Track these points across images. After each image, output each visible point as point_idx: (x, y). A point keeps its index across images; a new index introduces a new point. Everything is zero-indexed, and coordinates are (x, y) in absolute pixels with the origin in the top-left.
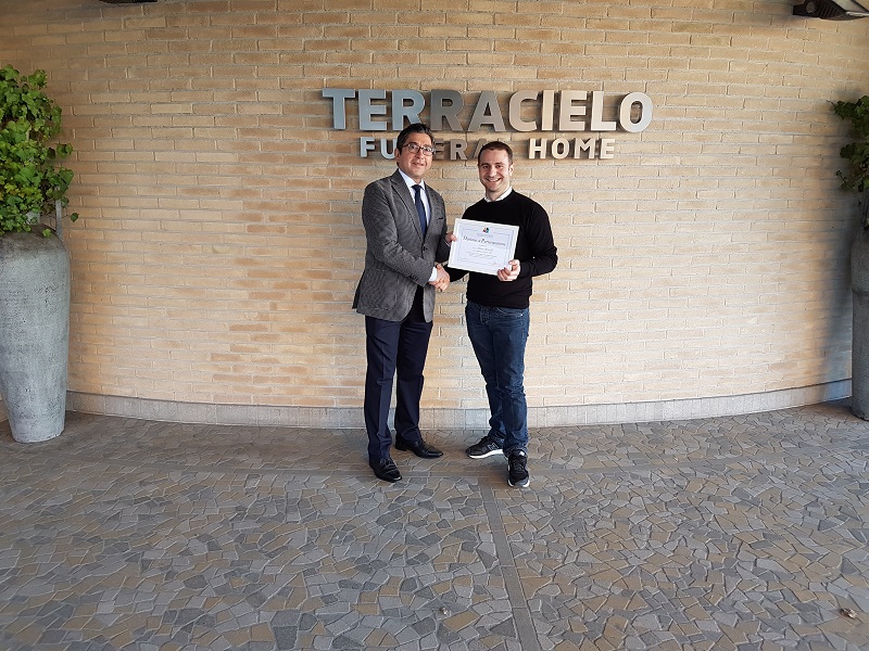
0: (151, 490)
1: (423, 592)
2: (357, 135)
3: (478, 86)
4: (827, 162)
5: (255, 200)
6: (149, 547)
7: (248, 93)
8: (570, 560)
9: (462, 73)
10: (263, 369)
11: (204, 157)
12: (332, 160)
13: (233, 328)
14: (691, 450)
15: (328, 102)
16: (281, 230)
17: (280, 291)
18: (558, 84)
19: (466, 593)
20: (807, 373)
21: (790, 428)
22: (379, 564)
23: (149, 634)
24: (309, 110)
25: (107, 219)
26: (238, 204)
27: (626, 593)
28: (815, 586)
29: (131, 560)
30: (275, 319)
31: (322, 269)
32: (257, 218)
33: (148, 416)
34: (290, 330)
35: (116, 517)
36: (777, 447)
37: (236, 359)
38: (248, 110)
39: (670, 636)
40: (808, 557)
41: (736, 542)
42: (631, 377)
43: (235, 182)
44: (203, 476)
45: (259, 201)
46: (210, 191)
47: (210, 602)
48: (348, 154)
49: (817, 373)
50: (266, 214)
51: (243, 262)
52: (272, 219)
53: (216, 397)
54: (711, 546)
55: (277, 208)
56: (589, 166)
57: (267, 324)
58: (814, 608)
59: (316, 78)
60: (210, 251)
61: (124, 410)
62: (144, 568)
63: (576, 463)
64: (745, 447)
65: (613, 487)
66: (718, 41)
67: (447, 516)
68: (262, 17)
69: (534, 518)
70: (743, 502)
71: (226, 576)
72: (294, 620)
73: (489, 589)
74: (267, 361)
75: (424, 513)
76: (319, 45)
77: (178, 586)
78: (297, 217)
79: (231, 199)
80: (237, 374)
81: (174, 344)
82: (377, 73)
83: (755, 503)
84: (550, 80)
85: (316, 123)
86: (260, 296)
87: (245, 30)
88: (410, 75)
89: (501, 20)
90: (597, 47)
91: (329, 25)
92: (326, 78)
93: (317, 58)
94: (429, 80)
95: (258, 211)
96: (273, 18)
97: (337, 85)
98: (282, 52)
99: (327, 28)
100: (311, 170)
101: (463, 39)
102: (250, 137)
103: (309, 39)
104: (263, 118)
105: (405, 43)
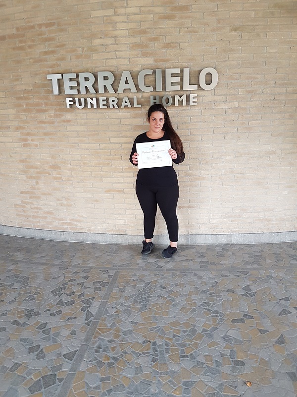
3: (123, 68)
5: (24, 131)
7: (17, 80)
10: (36, 212)
11: (3, 112)
12: (56, 110)
13: (22, 193)
14: (236, 262)
15: (50, 82)
16: (37, 146)
17: (39, 175)
22: (37, 314)
26: (18, 134)
30: (38, 189)
31: (56, 164)
32: (26, 140)
34: (44, 194)
37: (24, 207)
43: (16, 123)
45: (27, 132)
48: (62, 107)
50: (30, 138)
51: (22, 161)
52: (32, 140)
53: (18, 224)
55: (34, 135)
56: (184, 110)
57: (35, 191)
59: (46, 70)
60: (9, 156)
68: (21, 42)
74: (37, 208)
76: (46, 53)
78: (43, 139)
79: (15, 131)
80: (25, 214)
82: (73, 65)
84: (161, 63)
85: (47, 92)
86: (31, 177)
87: (14, 49)
88: (89, 65)
89: (132, 33)
90: (187, 44)
91: (50, 42)
92: (50, 70)
93: (46, 60)
94: (98, 67)
95: (26, 137)
96: (25, 42)
97: (55, 72)
98: (30, 59)
99: (49, 44)
100: (47, 116)
101: (113, 44)
102: (20, 101)
103: (41, 51)
104: (25, 91)
105: (85, 49)
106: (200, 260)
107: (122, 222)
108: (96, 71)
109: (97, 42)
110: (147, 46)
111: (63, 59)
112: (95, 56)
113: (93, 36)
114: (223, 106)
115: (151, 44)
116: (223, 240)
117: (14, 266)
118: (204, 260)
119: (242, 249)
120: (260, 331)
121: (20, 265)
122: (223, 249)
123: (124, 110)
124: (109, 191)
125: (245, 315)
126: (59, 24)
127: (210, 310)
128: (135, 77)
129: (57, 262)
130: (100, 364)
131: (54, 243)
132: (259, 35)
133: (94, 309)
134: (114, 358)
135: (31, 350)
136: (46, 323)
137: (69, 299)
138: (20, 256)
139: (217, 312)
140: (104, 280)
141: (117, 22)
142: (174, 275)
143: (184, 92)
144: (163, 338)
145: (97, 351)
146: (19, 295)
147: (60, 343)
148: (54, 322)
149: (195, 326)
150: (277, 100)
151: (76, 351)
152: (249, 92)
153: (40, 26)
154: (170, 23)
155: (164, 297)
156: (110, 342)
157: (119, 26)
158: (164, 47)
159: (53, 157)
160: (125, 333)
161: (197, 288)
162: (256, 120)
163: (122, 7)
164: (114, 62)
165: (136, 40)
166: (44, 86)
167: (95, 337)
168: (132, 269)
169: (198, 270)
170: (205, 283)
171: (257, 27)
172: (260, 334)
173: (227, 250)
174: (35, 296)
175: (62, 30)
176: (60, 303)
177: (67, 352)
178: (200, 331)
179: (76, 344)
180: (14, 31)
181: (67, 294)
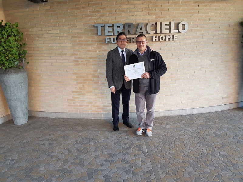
0: (52, 136)
1: (128, 162)
2: (105, 37)
3: (138, 21)
4: (238, 39)
6: (53, 152)
7: (74, 26)
8: (168, 153)
9: (134, 18)
10: (81, 103)
11: (63, 45)
12: (98, 44)
13: (73, 92)
14: (201, 122)
15: (96, 28)
16: (85, 64)
17: (85, 81)
18: (161, 20)
19: (139, 162)
20: (233, 99)
21: (229, 115)
22: (115, 155)
23: (54, 175)
24: (91, 30)
25: (37, 63)
26: (73, 58)
27: (184, 162)
28: (237, 159)
29: (48, 155)
30: (84, 89)
31: (96, 75)
32: (78, 61)
33: (51, 117)
34: (87, 92)
35: (43, 144)
36: (225, 120)
37: (74, 100)
38: (74, 31)
39: (196, 173)
40: (234, 150)
41: (214, 147)
42: (184, 102)
43: (71, 52)
44: (66, 132)
45: (78, 57)
46: (65, 54)
47: (70, 166)
48: (102, 42)
49: (236, 99)
50: (80, 60)
51: (74, 74)
52: (82, 61)
53: (69, 111)
54: (207, 148)
55: (83, 58)
56: (171, 43)
57: (82, 91)
58: (236, 164)
59: (93, 21)
60: (65, 71)
61: (44, 115)
62: (52, 158)
63: (168, 126)
64: (216, 120)
65: (179, 133)
66: (206, 6)
67: (133, 142)
68: (77, 5)
69: (157, 142)
70: (216, 136)
71: (74, 159)
72: (93, 171)
73: (145, 161)
74: (82, 101)
75: (127, 141)
76: (93, 12)
77: (61, 162)
78: (89, 61)
79: (71, 56)
80: (74, 105)
81: (57, 97)
82: (109, 19)
83: (219, 136)
84: (159, 19)
85: (93, 34)
86: (80, 83)
87: (72, 9)
88: (119, 19)
89: (144, 2)
90: (172, 9)
92: (96, 21)
93: (93, 16)
94: (124, 20)
95: (78, 60)
96: (80, 5)
97: (98, 23)
98: (83, 14)
99: (95, 7)
100: (92, 47)
101: (133, 8)
102: (74, 39)
103: (90, 10)
104: (78, 33)
105: (117, 10)
108: (123, 23)
109: (124, 6)
110: (152, 10)
111: (103, 16)
112: (123, 14)
113: (122, 3)
114: (189, 41)
115: (154, 8)
116: (188, 112)
118: (184, 122)
121: (83, 132)
122: (190, 117)
128: (145, 26)
131: (94, 120)
138: (79, 128)
143: (171, 34)
152: (202, 34)
158: (160, 11)
162: (205, 48)
177: (148, 170)
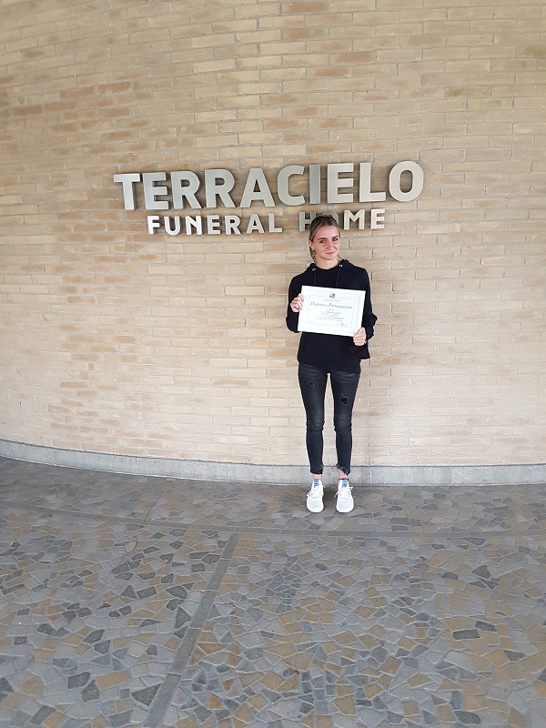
1: (102, 646)
2: (145, 215)
3: (249, 163)
5: (71, 275)
7: (60, 183)
10: (87, 421)
12: (129, 238)
13: (63, 385)
15: (118, 187)
16: (92, 301)
17: (95, 353)
22: (85, 612)
26: (58, 279)
30: (93, 378)
31: (127, 334)
32: (74, 290)
34: (103, 388)
37: (66, 411)
38: (62, 197)
43: (55, 260)
45: (74, 276)
48: (141, 231)
50: (80, 287)
51: (66, 328)
52: (85, 291)
53: (54, 442)
55: (88, 281)
56: (360, 237)
57: (87, 382)
59: (112, 166)
60: (42, 319)
68: (68, 116)
74: (89, 414)
76: (113, 136)
78: (104, 289)
79: (54, 274)
80: (67, 424)
81: (24, 397)
82: (161, 158)
84: (319, 153)
85: (113, 205)
86: (82, 357)
87: (56, 128)
88: (189, 158)
89: (268, 100)
90: (366, 120)
91: (120, 118)
92: (120, 166)
93: (112, 149)
94: (205, 161)
95: (74, 285)
96: (76, 116)
97: (128, 171)
98: (85, 146)
99: (118, 121)
100: (113, 248)
101: (234, 121)
102: (64, 221)
103: (104, 132)
104: (73, 204)
105: (183, 129)
106: (391, 515)
107: (244, 440)
108: (201, 169)
109: (204, 116)
110: (293, 124)
111: (142, 147)
112: (200, 142)
113: (198, 107)
114: (433, 230)
115: (302, 121)
116: (435, 478)
117: (44, 521)
118: (399, 515)
119: (470, 495)
120: (509, 654)
121: (55, 518)
122: (435, 495)
123: (252, 238)
124: (220, 382)
125: (479, 624)
126: (137, 86)
127: (411, 613)
128: (272, 180)
129: (122, 515)
130: (202, 713)
131: (119, 479)
132: (498, 103)
133: (191, 606)
134: (228, 702)
135: (72, 682)
136: (102, 631)
137: (145, 585)
138: (54, 501)
139: (424, 617)
140: (211, 551)
141: (240, 83)
142: (342, 543)
143: (362, 206)
144: (321, 665)
145: (196, 688)
146: (53, 575)
147: (128, 671)
148: (116, 630)
149: (383, 643)
150: (534, 219)
151: (156, 687)
152: (481, 205)
153: (103, 88)
154: (336, 83)
155: (323, 587)
156: (220, 670)
157: (245, 88)
158: (324, 126)
159: (122, 321)
160: (249, 654)
161: (386, 570)
162: (495, 255)
163: (251, 56)
164: (234, 153)
165: (274, 113)
166: (108, 194)
167: (193, 661)
168: (262, 531)
169: (386, 535)
170: (402, 561)
171: (495, 89)
172: (509, 661)
173: (442, 497)
174: (83, 578)
175: (141, 97)
176: (129, 592)
177: (141, 688)
178: (393, 654)
179: (157, 674)
180: (58, 99)
181: (140, 576)
